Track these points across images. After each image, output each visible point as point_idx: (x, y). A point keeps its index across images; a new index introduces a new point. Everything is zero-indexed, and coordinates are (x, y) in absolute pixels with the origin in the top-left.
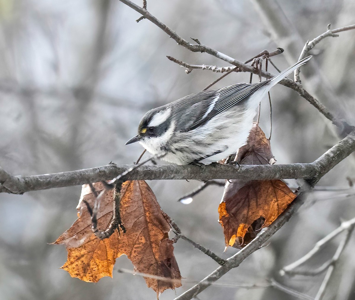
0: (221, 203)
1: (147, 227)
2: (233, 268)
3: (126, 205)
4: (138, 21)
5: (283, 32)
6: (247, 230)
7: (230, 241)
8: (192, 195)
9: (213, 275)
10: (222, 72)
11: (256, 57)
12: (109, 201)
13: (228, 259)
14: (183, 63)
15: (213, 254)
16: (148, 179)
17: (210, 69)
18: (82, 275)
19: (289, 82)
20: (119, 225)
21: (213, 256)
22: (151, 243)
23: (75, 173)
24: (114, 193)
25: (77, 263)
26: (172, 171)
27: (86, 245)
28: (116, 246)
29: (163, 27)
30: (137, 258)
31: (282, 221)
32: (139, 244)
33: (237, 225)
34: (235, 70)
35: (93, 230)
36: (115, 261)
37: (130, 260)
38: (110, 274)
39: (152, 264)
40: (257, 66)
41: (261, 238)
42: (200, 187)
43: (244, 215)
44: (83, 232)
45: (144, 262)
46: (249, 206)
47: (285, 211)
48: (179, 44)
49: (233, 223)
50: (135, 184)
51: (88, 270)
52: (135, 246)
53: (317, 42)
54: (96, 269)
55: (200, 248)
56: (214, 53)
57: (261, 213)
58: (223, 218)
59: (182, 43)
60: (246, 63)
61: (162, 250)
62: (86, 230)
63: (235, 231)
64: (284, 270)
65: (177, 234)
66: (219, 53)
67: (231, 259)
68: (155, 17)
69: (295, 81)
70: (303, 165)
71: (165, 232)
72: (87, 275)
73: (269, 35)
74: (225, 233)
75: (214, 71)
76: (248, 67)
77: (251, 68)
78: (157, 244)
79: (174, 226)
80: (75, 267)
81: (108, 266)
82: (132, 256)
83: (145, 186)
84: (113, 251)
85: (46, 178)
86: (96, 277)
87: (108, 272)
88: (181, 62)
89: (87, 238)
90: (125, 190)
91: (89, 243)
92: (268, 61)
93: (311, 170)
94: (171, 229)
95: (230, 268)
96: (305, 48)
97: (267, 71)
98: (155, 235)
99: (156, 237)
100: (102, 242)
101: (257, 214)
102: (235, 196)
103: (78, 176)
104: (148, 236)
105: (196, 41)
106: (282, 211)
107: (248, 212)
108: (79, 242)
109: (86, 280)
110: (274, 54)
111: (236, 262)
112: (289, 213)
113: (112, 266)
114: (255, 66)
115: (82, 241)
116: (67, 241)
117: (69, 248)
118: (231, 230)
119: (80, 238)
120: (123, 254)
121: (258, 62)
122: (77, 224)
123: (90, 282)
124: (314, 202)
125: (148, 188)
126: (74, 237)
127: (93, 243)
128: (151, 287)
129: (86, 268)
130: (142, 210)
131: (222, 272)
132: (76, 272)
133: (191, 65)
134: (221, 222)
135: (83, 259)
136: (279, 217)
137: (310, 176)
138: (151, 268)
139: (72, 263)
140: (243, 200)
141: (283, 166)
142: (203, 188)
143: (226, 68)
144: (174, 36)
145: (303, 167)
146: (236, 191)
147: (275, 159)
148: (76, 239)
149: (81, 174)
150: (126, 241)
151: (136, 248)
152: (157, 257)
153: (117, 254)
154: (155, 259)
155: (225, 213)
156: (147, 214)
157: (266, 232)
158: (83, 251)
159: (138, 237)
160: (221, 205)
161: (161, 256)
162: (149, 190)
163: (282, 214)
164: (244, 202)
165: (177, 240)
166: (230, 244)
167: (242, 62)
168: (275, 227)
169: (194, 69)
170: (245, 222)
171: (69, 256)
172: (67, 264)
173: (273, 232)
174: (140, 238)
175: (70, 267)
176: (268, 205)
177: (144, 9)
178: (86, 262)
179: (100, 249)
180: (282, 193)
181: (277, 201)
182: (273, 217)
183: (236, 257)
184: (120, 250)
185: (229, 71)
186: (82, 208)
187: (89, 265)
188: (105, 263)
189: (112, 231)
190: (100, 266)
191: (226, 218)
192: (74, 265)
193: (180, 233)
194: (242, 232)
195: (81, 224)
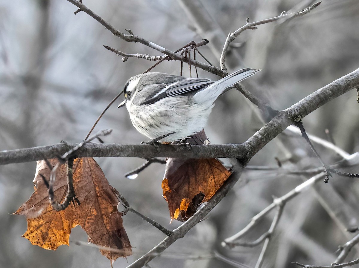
0: (163, 179)
1: (98, 201)
2: (179, 239)
3: (77, 180)
4: (75, 13)
5: (207, 27)
6: (188, 204)
7: (175, 214)
8: (138, 172)
9: (161, 245)
10: (155, 60)
11: (185, 47)
12: (62, 176)
13: (174, 231)
14: (119, 51)
15: (160, 226)
16: (97, 156)
17: (144, 58)
18: (42, 242)
19: (216, 70)
20: (74, 198)
21: (160, 228)
22: (102, 215)
23: (31, 150)
24: (67, 169)
25: (36, 232)
26: (118, 149)
27: (44, 216)
28: (71, 217)
29: (98, 19)
30: (90, 229)
31: (220, 196)
32: (91, 215)
33: (179, 200)
34: (166, 58)
35: (50, 202)
36: (70, 231)
37: (84, 230)
38: (67, 243)
39: (104, 235)
40: (186, 55)
41: (202, 212)
42: (144, 165)
43: (185, 190)
44: (41, 204)
45: (97, 232)
46: (189, 183)
47: (222, 187)
48: (114, 35)
49: (176, 198)
50: (84, 161)
51: (47, 238)
52: (88, 218)
53: (238, 34)
54: (54, 238)
55: (148, 220)
56: (147, 43)
57: (200, 189)
58: (166, 194)
59: (117, 34)
60: (176, 53)
61: (112, 221)
62: (43, 202)
63: (178, 206)
64: (225, 242)
65: (126, 208)
66: (151, 43)
67: (177, 230)
68: (90, 10)
69: (221, 69)
70: (235, 146)
71: (114, 206)
72: (46, 243)
73: (194, 30)
74: (169, 207)
75: (148, 59)
76: (178, 56)
77: (181, 57)
78: (107, 216)
79: (123, 199)
80: (35, 235)
81: (65, 235)
82: (86, 227)
83: (94, 162)
84: (68, 221)
85: (5, 154)
86: (54, 245)
87: (65, 240)
88: (118, 51)
89: (44, 210)
90: (76, 166)
91: (46, 214)
92: (196, 51)
93: (242, 150)
94: (119, 203)
95: (176, 239)
96: (227, 39)
97: (195, 59)
98: (105, 208)
99: (106, 210)
100: (57, 213)
101: (197, 190)
102: (176, 173)
103: (33, 153)
104: (99, 209)
105: (130, 31)
106: (219, 187)
107: (189, 188)
108: (38, 213)
109: (46, 247)
110: (201, 45)
111: (182, 233)
112: (226, 189)
113: (69, 235)
114: (184, 55)
115: (40, 212)
116: (26, 212)
117: (28, 218)
118: (174, 204)
119: (37, 210)
120: (78, 225)
121: (187, 52)
122: (34, 196)
123: (49, 249)
124: (248, 181)
125: (97, 165)
126: (32, 208)
127: (50, 214)
128: (105, 255)
129: (45, 237)
130: (92, 185)
131: (169, 242)
132: (36, 240)
133: (127, 54)
134: (165, 196)
135: (41, 228)
136: (217, 193)
137: (242, 155)
138: (104, 238)
139: (32, 232)
140: (183, 177)
141: (217, 146)
142: (147, 165)
143: (159, 57)
144: (109, 27)
145: (235, 147)
146: (176, 169)
147: (209, 141)
148: (34, 211)
149: (36, 152)
150: (79, 213)
151: (89, 219)
152: (108, 228)
153: (72, 224)
154: (107, 230)
155: (168, 189)
156: (97, 189)
157: (206, 206)
158: (41, 222)
159: (90, 209)
160: (164, 181)
161: (112, 227)
162: (97, 166)
163: (220, 190)
164: (184, 179)
165: (126, 212)
166: (174, 217)
167: (173, 52)
168: (214, 202)
169: (130, 58)
170: (187, 197)
171: (29, 226)
172: (28, 233)
173: (212, 206)
174: (92, 210)
175: (30, 235)
176: (207, 181)
177: (80, 3)
178: (44, 231)
179: (56, 219)
180: (218, 171)
181: (214, 178)
182: (211, 193)
183: (181, 229)
184: (74, 221)
185: (161, 60)
186: (38, 182)
187: (47, 234)
188: (62, 233)
189: (67, 204)
190: (58, 235)
191: (169, 193)
192: (34, 234)
193: (128, 206)
194: (184, 206)
195: (38, 196)
